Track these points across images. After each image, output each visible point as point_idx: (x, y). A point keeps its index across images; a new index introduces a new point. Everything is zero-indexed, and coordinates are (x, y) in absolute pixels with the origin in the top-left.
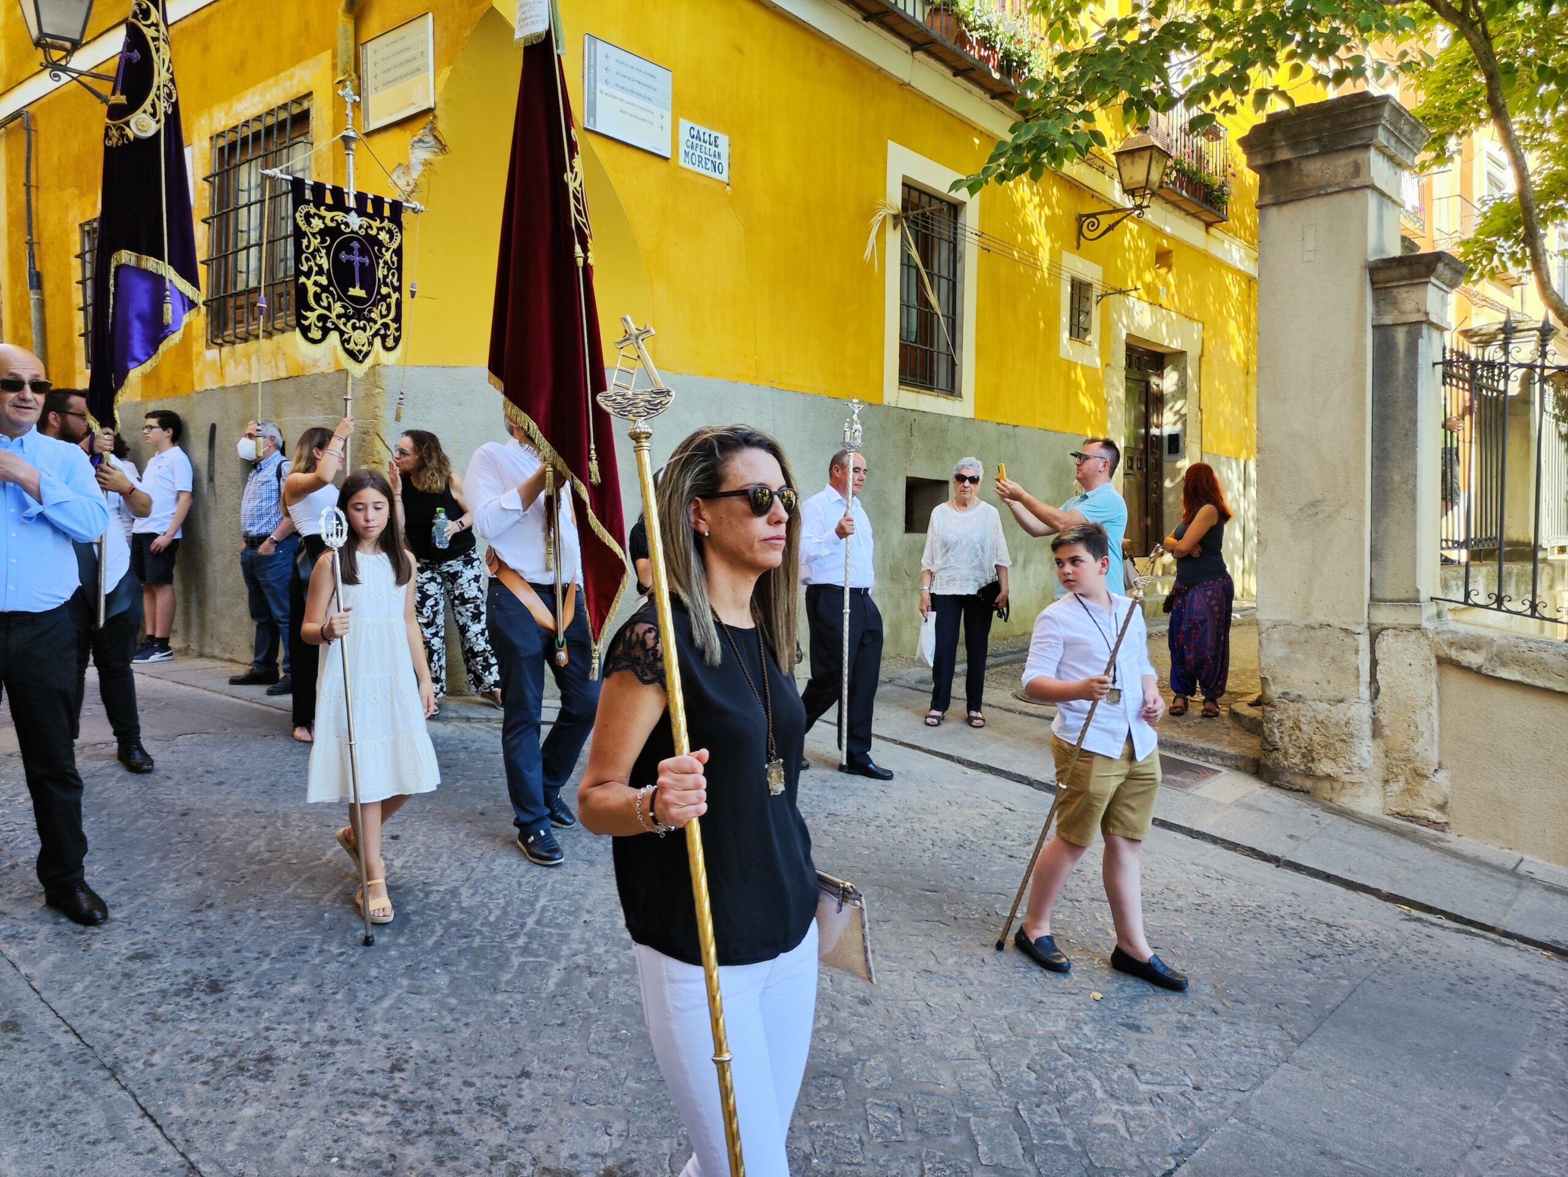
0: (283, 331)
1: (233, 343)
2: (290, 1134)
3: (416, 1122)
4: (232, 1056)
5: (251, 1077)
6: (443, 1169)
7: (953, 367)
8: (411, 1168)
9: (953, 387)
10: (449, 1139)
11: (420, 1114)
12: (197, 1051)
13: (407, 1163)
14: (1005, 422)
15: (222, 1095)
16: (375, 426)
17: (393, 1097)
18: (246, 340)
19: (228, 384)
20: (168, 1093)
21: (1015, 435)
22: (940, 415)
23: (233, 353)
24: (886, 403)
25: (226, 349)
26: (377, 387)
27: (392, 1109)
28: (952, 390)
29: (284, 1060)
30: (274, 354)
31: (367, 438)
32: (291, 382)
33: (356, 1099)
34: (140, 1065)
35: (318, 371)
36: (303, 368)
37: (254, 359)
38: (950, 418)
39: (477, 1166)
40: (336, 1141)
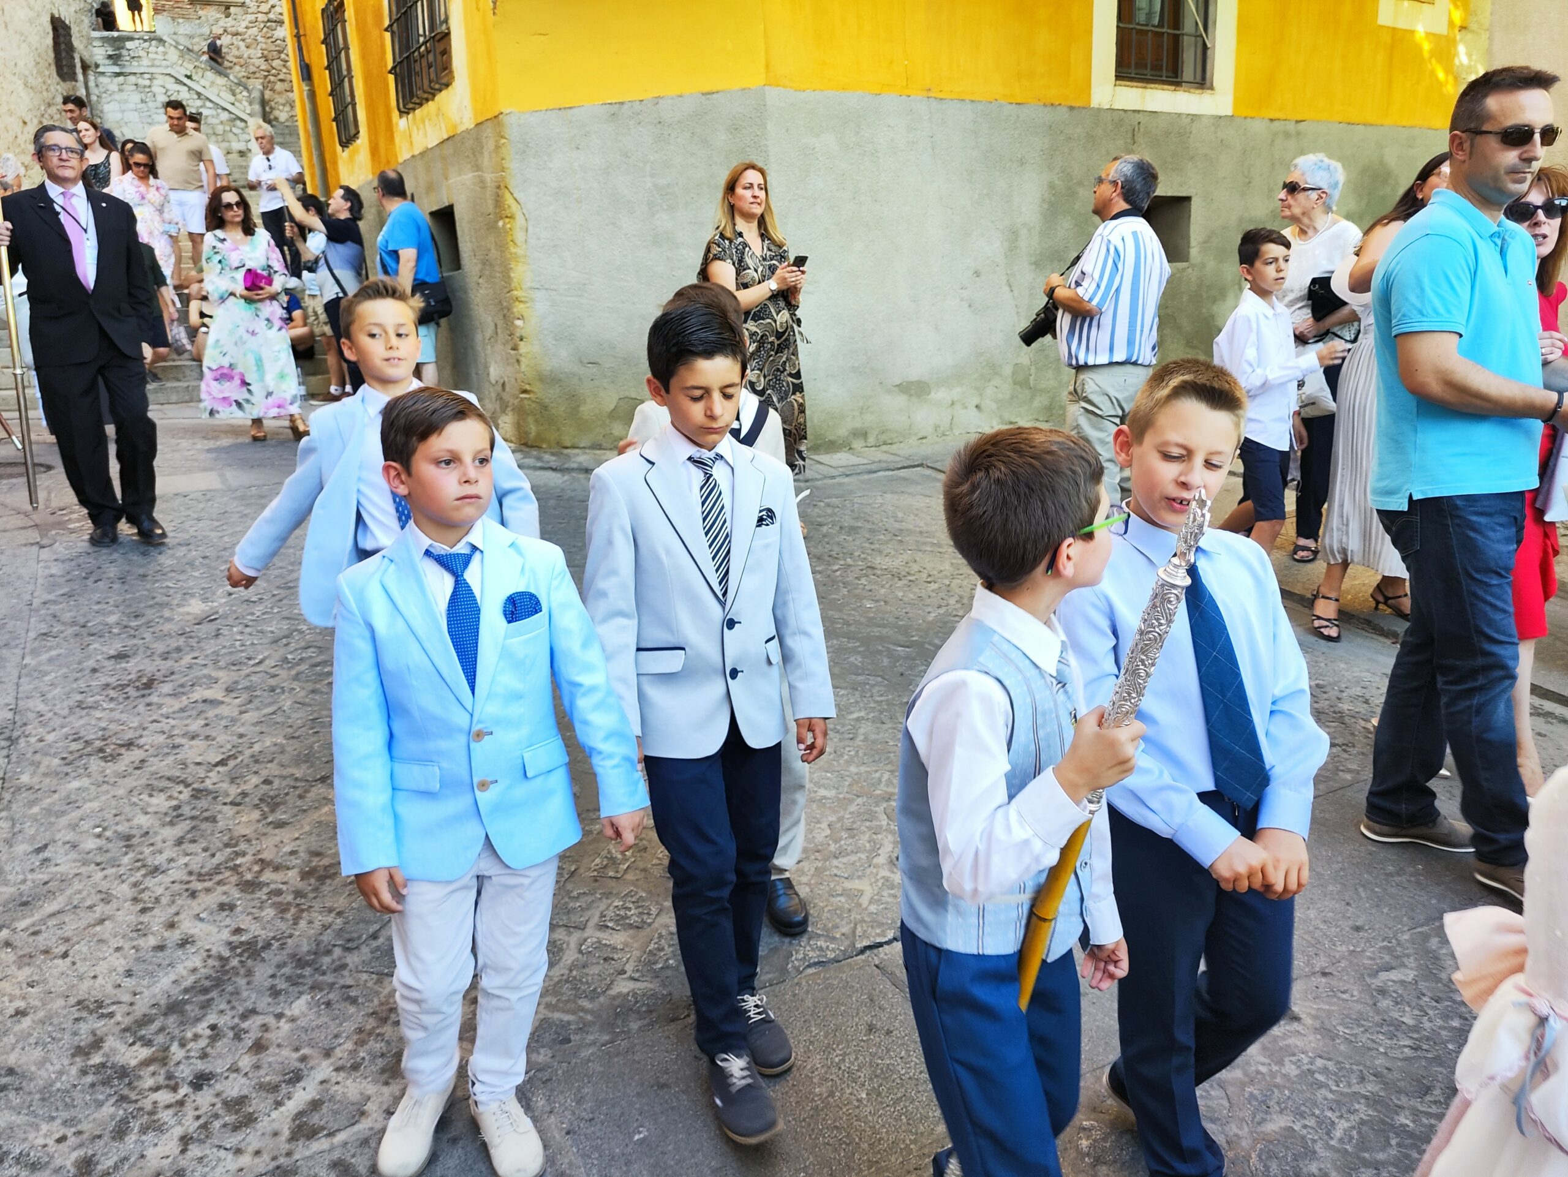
0: (440, 90)
1: (414, 109)
2: (88, 805)
3: (194, 808)
4: (105, 740)
5: (101, 758)
6: (177, 848)
7: (1204, 52)
8: (152, 845)
9: (1204, 78)
10: (204, 826)
11: (203, 803)
12: (81, 735)
13: (151, 841)
14: (1282, 116)
15: (68, 769)
16: (503, 177)
17: (195, 786)
18: (421, 105)
19: (416, 152)
20: (32, 763)
21: (1298, 134)
22: (1179, 115)
23: (414, 119)
24: (1094, 104)
25: (410, 116)
26: (503, 137)
27: (186, 794)
28: (1203, 82)
29: (140, 747)
30: (437, 115)
31: (500, 193)
32: (450, 142)
33: (165, 783)
34: (33, 740)
35: (463, 128)
36: (455, 127)
37: (427, 122)
38: (1194, 118)
39: (205, 850)
40: (116, 815)
